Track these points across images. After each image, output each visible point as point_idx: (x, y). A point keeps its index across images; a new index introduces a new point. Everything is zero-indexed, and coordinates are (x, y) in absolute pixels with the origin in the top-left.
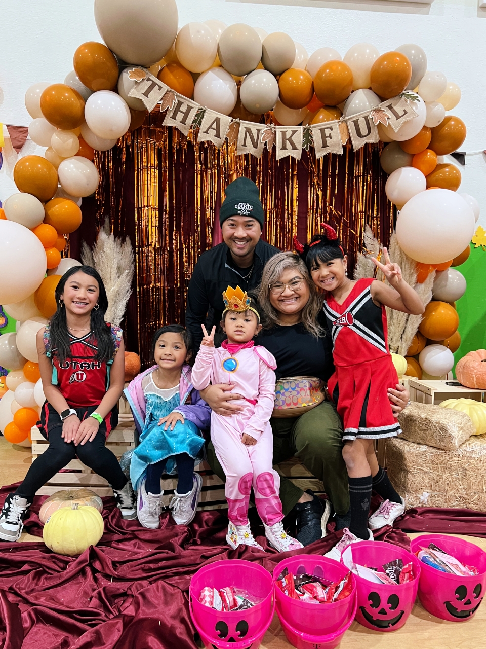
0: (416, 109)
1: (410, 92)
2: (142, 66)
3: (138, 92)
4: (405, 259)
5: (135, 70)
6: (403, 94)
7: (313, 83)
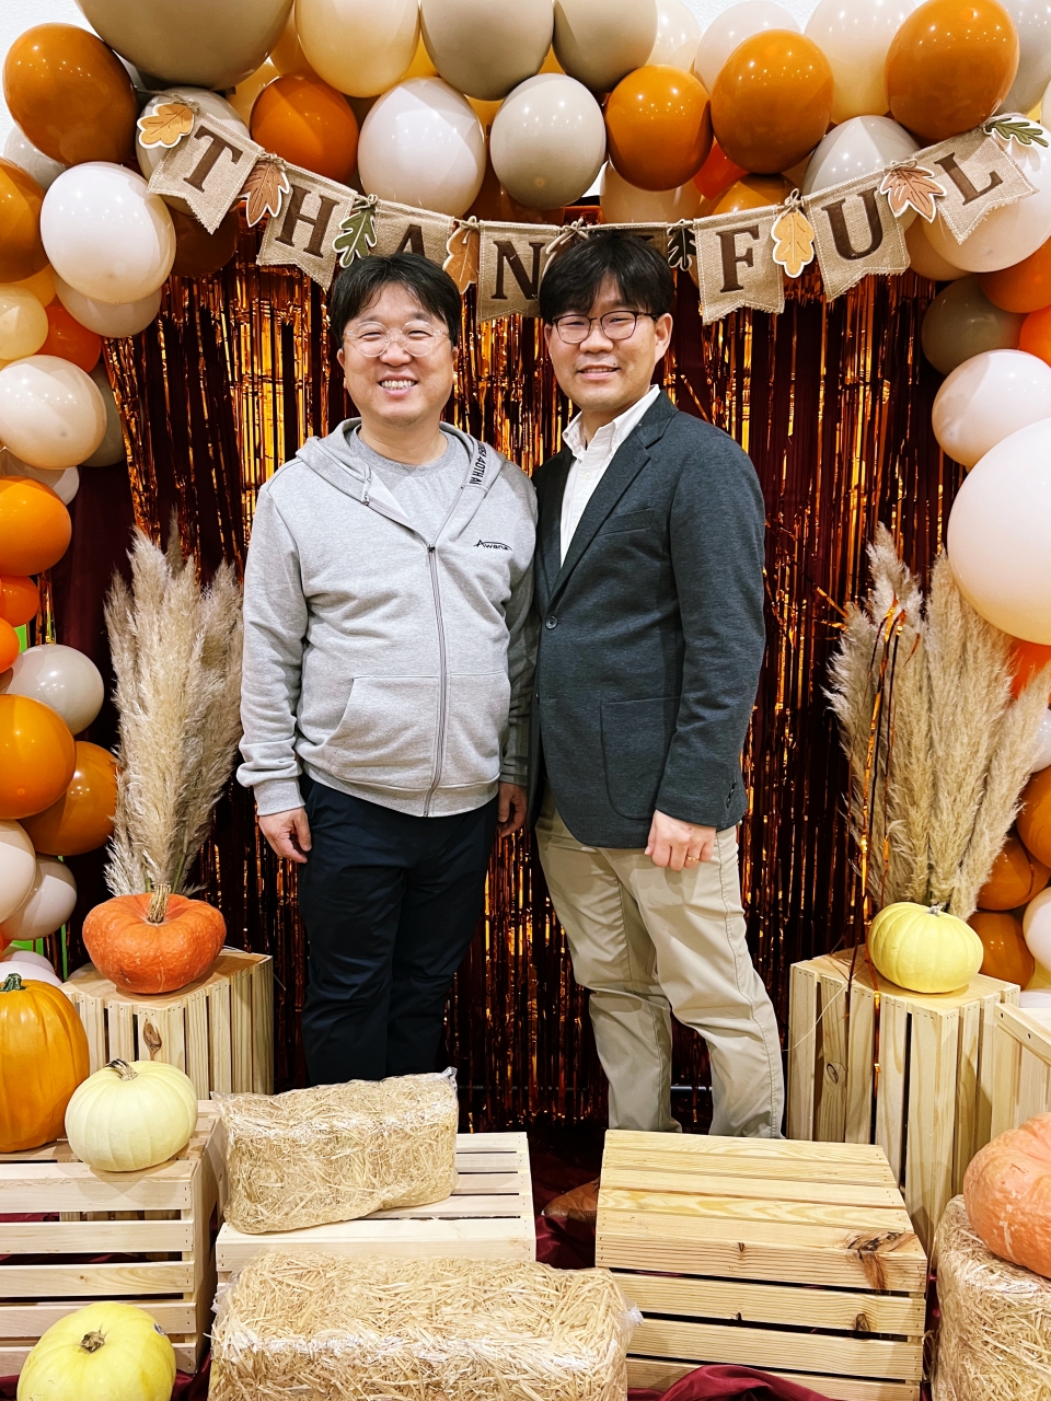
0: (1036, 168)
1: (1017, 119)
6: (993, 125)
7: (708, 106)
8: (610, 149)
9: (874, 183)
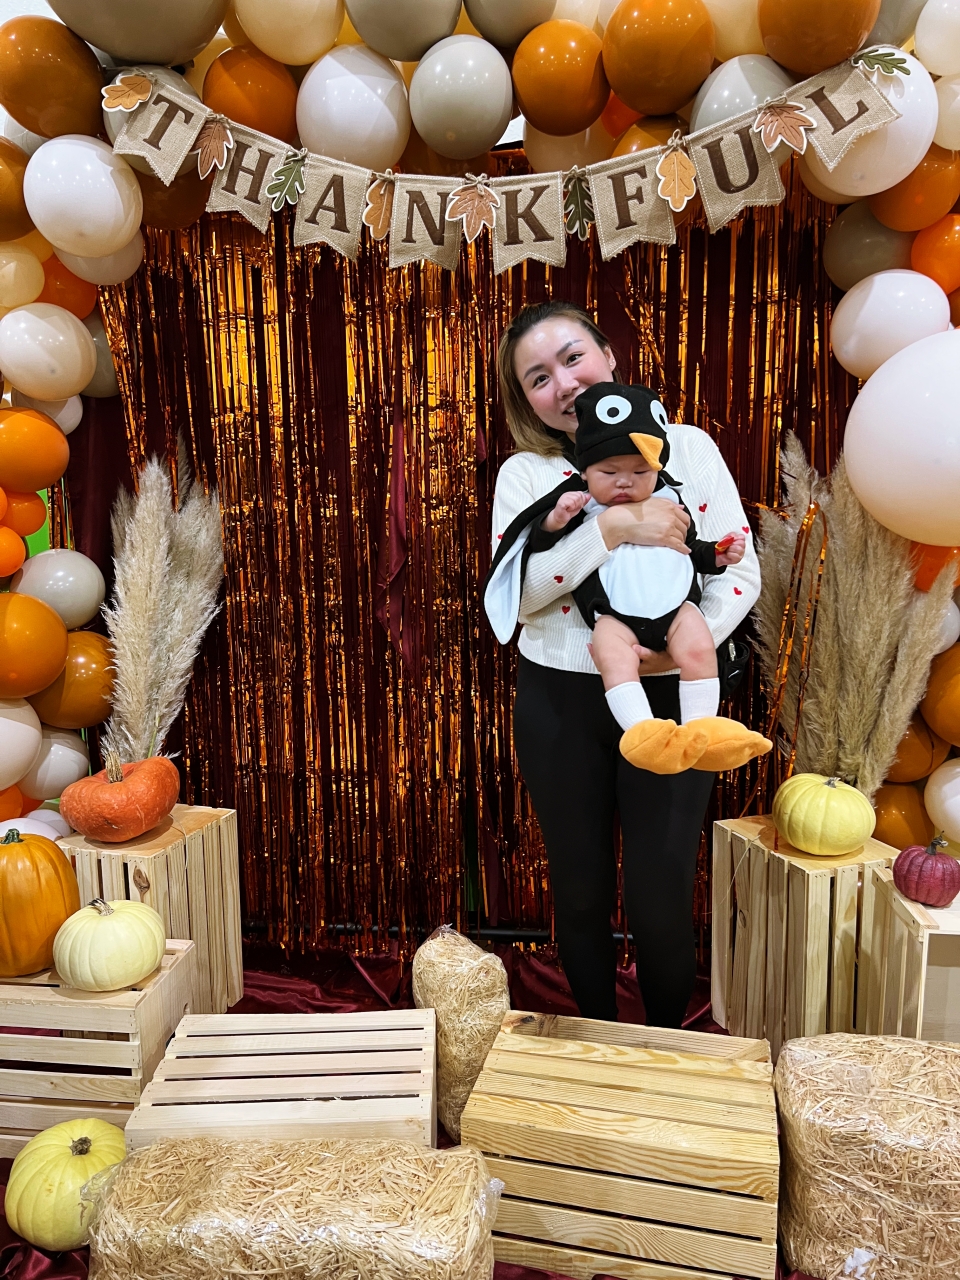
0: (897, 95)
1: (884, 50)
6: (861, 56)
7: (601, 55)
9: (749, 120)
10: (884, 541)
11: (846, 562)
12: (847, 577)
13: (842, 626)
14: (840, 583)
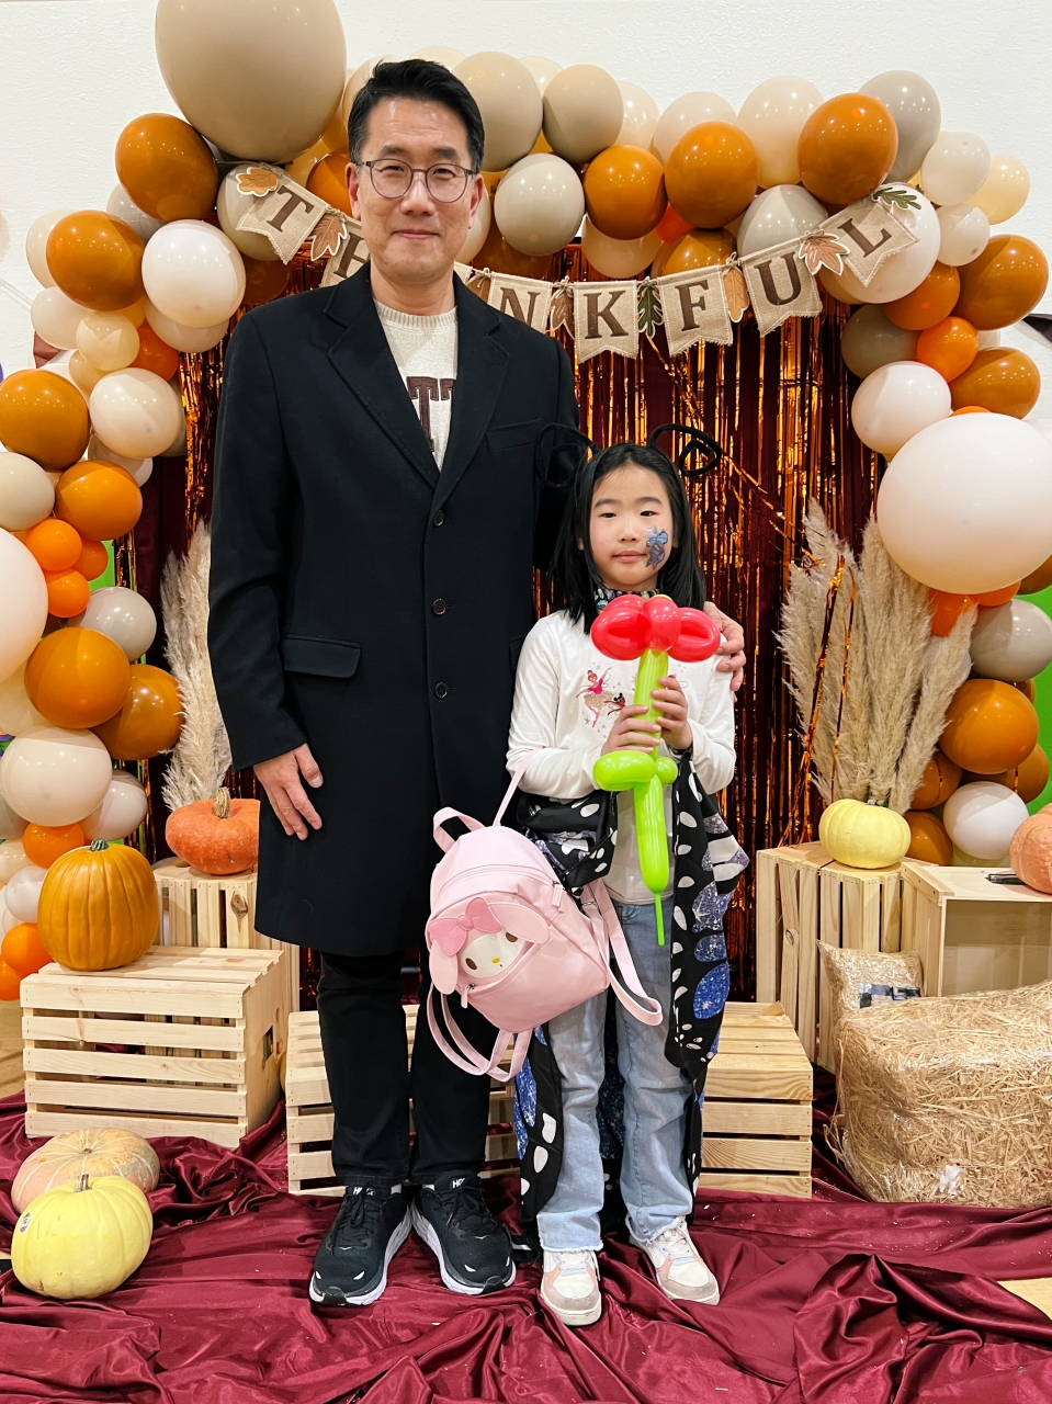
0: (913, 226)
1: (897, 187)
2: (269, 163)
3: (261, 219)
4: (901, 580)
5: (251, 171)
6: (880, 193)
7: (663, 177)
8: (587, 208)
9: (793, 248)
10: (908, 591)
11: (875, 609)
12: (876, 622)
13: (870, 665)
14: (869, 627)
